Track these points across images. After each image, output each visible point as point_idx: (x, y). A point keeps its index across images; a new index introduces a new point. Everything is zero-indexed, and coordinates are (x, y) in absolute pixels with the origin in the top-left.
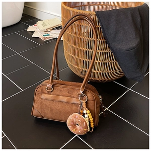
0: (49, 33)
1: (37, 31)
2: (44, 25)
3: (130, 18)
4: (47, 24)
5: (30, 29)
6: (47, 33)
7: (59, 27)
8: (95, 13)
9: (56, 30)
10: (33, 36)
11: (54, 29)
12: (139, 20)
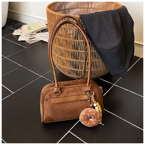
0: (35, 36)
1: (23, 34)
2: (29, 28)
3: (112, 20)
4: (32, 27)
5: (16, 33)
6: (32, 37)
7: (44, 30)
8: (79, 17)
9: (41, 33)
10: (19, 40)
11: (39, 32)
12: (119, 21)
